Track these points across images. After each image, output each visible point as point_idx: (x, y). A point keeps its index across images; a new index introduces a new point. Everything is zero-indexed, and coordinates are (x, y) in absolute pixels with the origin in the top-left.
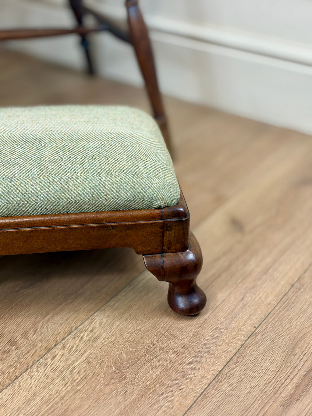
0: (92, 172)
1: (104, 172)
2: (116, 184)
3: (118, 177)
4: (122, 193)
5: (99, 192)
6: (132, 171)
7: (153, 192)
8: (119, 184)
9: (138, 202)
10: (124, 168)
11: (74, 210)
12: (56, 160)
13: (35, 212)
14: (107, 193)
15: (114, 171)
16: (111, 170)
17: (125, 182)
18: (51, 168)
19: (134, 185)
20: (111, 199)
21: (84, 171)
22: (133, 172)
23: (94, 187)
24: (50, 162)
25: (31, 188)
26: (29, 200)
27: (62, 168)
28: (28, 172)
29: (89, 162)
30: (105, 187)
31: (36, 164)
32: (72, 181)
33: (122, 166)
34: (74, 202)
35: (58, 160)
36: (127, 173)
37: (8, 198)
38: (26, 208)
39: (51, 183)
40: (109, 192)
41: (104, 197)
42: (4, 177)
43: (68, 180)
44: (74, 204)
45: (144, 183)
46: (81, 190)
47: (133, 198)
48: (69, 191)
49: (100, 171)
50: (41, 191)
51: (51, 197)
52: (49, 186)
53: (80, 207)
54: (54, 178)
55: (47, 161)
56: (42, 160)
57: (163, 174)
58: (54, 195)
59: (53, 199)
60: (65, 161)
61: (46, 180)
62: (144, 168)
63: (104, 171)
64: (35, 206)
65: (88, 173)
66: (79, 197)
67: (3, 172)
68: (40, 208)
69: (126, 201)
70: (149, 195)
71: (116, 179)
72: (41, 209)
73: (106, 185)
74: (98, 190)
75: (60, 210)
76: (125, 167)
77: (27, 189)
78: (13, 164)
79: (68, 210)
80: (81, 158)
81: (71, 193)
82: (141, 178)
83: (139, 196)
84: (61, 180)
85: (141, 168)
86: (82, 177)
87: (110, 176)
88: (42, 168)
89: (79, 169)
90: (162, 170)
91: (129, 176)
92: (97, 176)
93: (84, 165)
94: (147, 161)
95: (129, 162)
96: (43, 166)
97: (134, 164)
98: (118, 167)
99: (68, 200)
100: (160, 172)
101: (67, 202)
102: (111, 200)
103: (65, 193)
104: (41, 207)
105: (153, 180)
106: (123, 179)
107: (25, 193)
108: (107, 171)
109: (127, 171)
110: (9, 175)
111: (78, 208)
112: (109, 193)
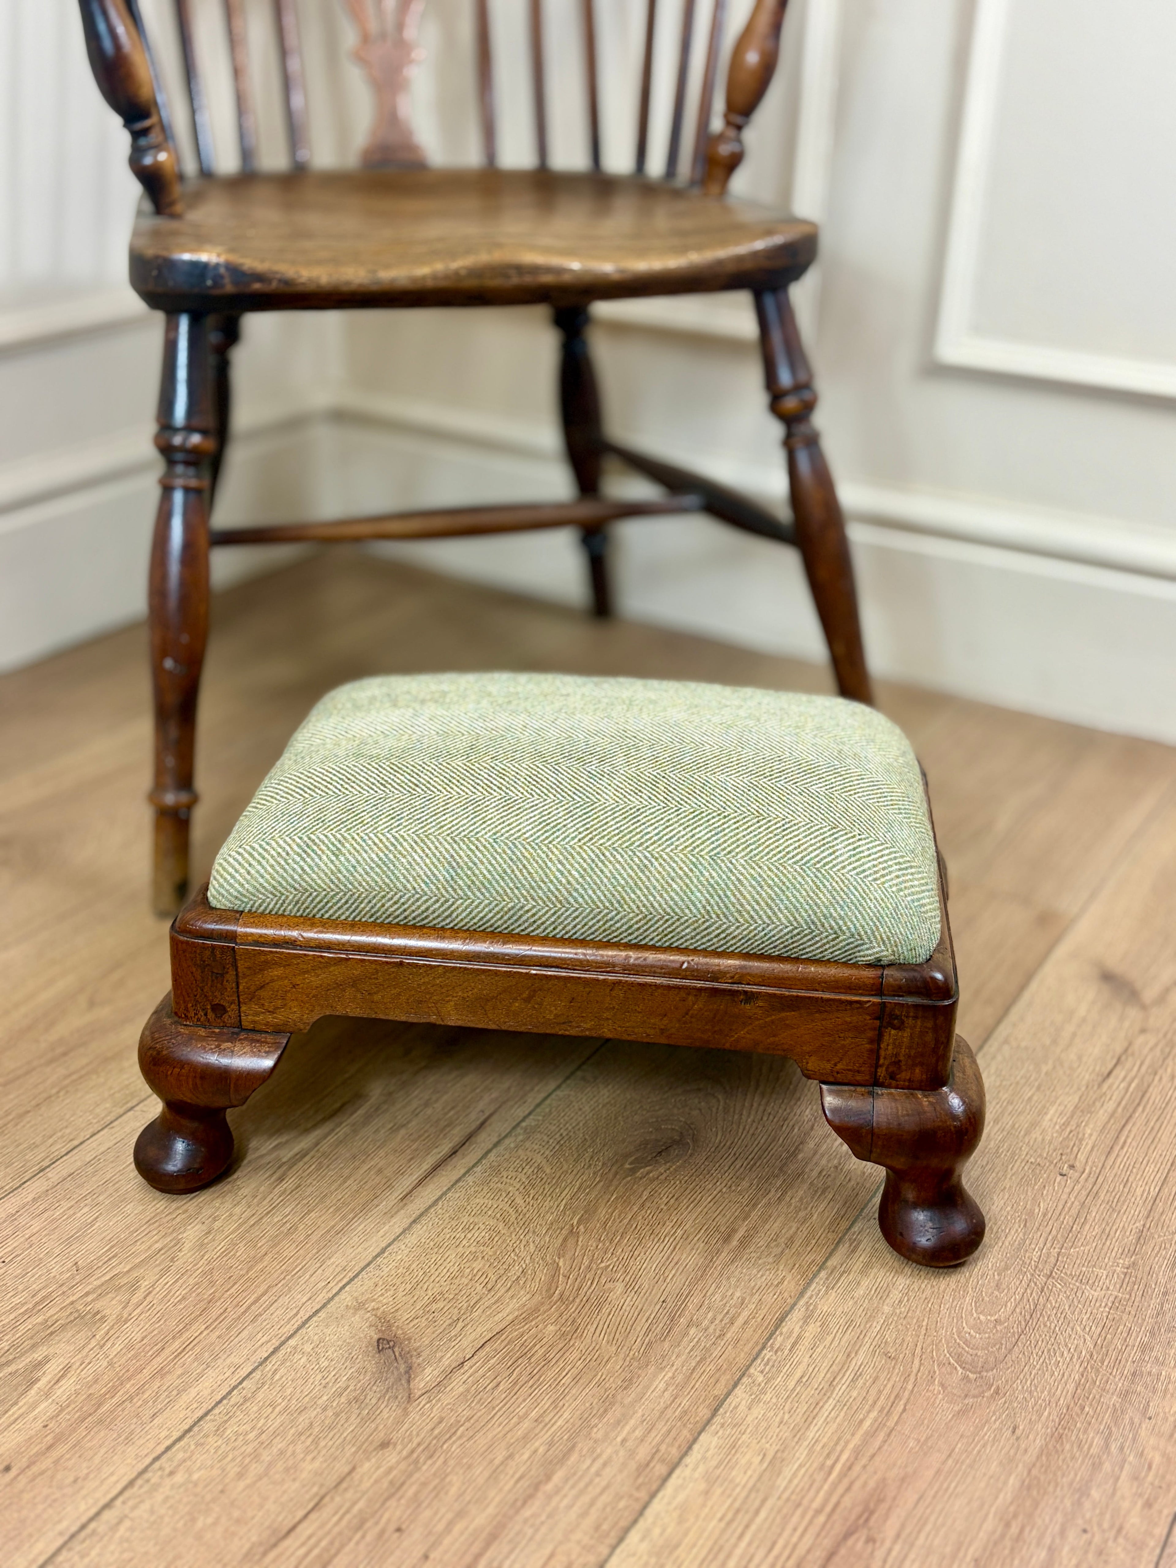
0: (712, 850)
1: (743, 854)
2: (769, 886)
3: (778, 869)
4: (782, 912)
5: (723, 902)
6: (816, 859)
7: (865, 919)
8: (776, 889)
9: (821, 939)
10: (795, 848)
11: (656, 939)
12: (631, 809)
13: (561, 931)
14: (742, 905)
15: (768, 853)
16: (763, 851)
17: (792, 884)
18: (614, 827)
19: (817, 895)
20: (752, 922)
21: (693, 842)
22: (818, 862)
23: (712, 886)
24: (614, 813)
25: (559, 870)
26: (548, 897)
27: (641, 831)
28: (558, 830)
29: (711, 822)
30: (740, 891)
31: (580, 814)
32: (660, 864)
33: (791, 844)
34: (656, 919)
35: (635, 810)
36: (803, 862)
37: (501, 887)
38: (540, 918)
39: (607, 863)
40: (749, 904)
41: (733, 916)
42: (499, 834)
43: (650, 861)
44: (656, 923)
45: (842, 893)
46: (678, 890)
47: (810, 928)
48: (647, 888)
49: (735, 849)
50: (580, 880)
51: (603, 898)
52: (602, 871)
53: (671, 932)
54: (615, 853)
55: (609, 808)
56: (597, 805)
57: (898, 877)
58: (611, 893)
59: (607, 904)
60: (651, 814)
61: (597, 856)
62: (850, 857)
63: (743, 850)
64: (562, 914)
65: (701, 850)
66: (670, 907)
67: (500, 824)
68: (572, 921)
69: (790, 935)
70: (852, 926)
71: (770, 873)
72: (575, 926)
73: (743, 885)
74: (720, 897)
75: (621, 934)
76: (799, 846)
77: (548, 871)
78: (527, 806)
79: (641, 937)
80: (692, 810)
81: (652, 894)
82: (838, 879)
83: (826, 925)
84: (632, 860)
85: (841, 855)
86: (684, 859)
87: (757, 865)
88: (592, 826)
89: (683, 836)
90: (898, 867)
91: (805, 871)
92: (723, 861)
93: (695, 828)
94: (860, 840)
95: (812, 836)
96: (596, 821)
97: (825, 842)
98: (781, 845)
99: (644, 910)
100: (891, 872)
101: (640, 916)
102: (751, 925)
103: (638, 892)
104: (574, 919)
105: (869, 888)
106: (790, 877)
107: (543, 881)
108: (751, 851)
109: (802, 859)
110: (512, 832)
111: (666, 935)
112: (749, 908)
